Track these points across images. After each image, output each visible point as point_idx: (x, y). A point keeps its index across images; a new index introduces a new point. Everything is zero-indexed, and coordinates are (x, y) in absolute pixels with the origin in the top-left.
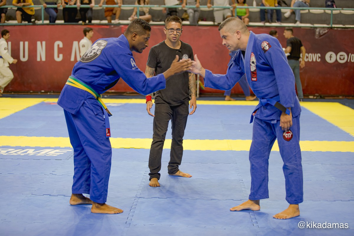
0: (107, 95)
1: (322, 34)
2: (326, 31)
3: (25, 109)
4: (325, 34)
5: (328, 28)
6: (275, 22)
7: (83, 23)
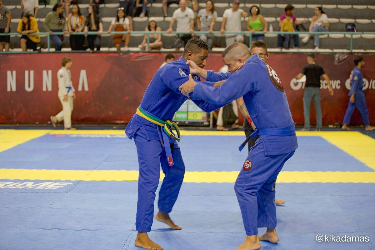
0: (116, 126)
1: (341, 60)
2: (346, 57)
3: (28, 142)
4: (345, 59)
5: (348, 53)
6: (293, 48)
7: (91, 51)
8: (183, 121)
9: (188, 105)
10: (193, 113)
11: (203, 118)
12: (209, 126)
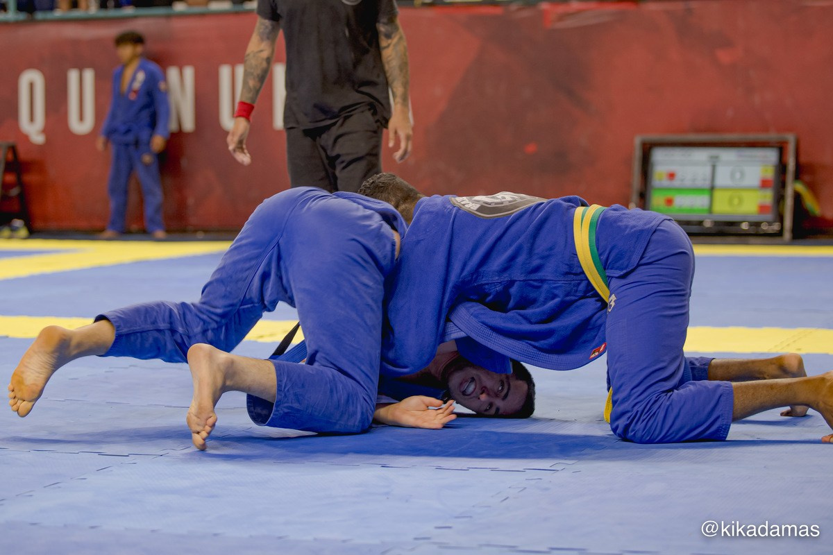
8: (694, 216)
9: (714, 168)
10: (727, 194)
11: (763, 209)
12: (780, 234)
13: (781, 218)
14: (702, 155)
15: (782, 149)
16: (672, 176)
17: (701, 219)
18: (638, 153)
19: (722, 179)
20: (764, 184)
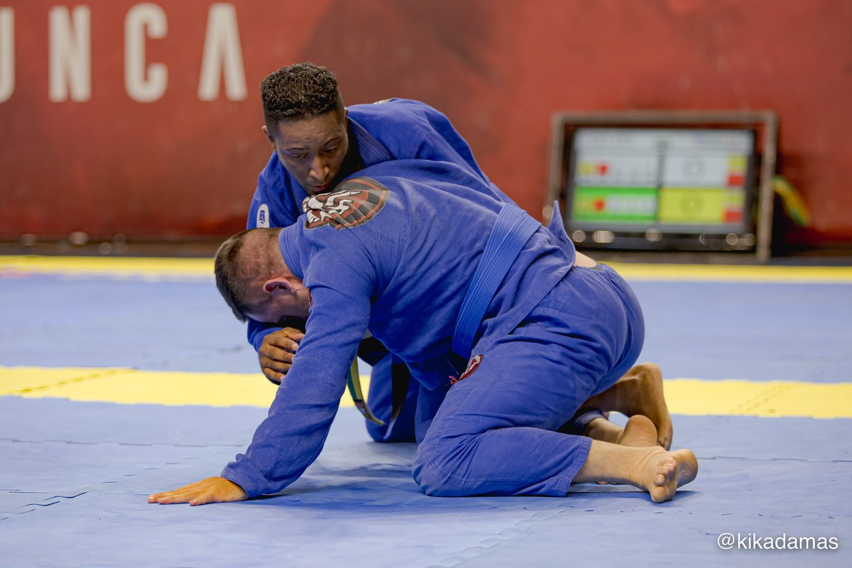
8: (634, 225)
9: (662, 159)
10: (681, 195)
11: (730, 216)
12: (752, 250)
13: (754, 229)
14: (645, 140)
15: (756, 132)
16: (603, 169)
17: (641, 230)
18: (556, 138)
19: (674, 172)
20: (733, 181)
